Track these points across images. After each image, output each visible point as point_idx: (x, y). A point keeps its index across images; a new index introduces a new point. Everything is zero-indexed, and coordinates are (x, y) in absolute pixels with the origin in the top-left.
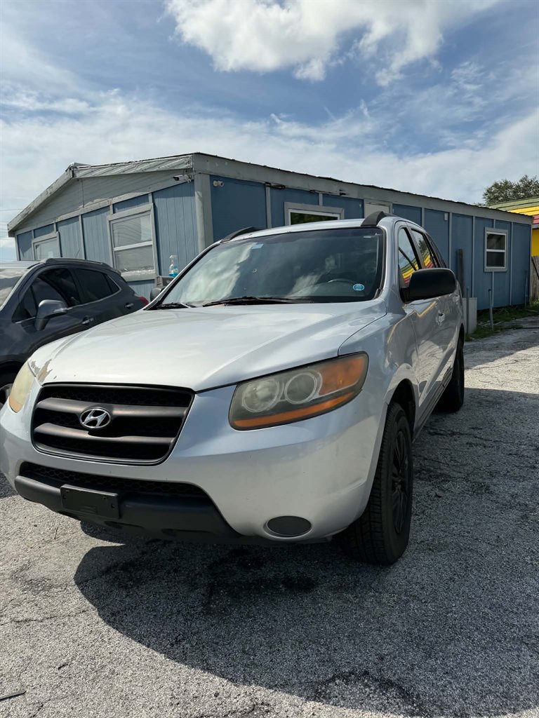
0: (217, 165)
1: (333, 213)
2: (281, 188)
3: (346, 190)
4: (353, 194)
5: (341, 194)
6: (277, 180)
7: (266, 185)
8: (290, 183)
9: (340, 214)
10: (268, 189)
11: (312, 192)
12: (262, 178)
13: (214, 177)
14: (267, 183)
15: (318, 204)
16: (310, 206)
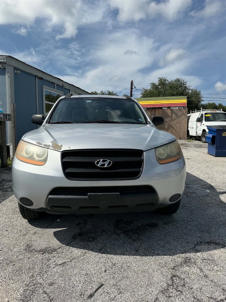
0: (17, 63)
1: (60, 93)
2: (41, 79)
3: (64, 85)
4: (67, 87)
5: (63, 86)
6: (40, 75)
7: (36, 76)
8: (45, 77)
9: (62, 94)
10: (37, 78)
11: (52, 83)
12: (35, 73)
13: (15, 69)
14: (37, 76)
15: (55, 88)
16: (52, 89)
